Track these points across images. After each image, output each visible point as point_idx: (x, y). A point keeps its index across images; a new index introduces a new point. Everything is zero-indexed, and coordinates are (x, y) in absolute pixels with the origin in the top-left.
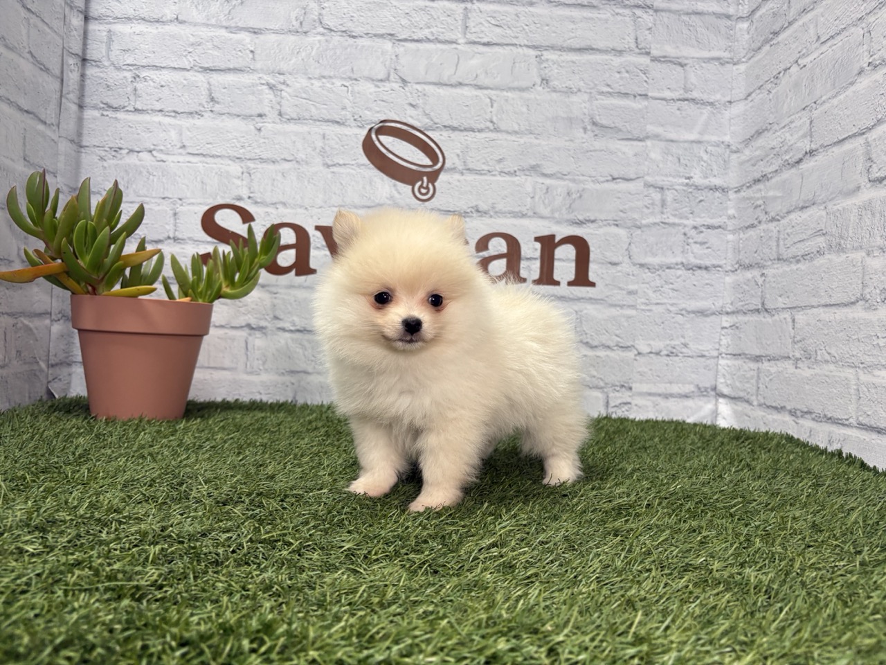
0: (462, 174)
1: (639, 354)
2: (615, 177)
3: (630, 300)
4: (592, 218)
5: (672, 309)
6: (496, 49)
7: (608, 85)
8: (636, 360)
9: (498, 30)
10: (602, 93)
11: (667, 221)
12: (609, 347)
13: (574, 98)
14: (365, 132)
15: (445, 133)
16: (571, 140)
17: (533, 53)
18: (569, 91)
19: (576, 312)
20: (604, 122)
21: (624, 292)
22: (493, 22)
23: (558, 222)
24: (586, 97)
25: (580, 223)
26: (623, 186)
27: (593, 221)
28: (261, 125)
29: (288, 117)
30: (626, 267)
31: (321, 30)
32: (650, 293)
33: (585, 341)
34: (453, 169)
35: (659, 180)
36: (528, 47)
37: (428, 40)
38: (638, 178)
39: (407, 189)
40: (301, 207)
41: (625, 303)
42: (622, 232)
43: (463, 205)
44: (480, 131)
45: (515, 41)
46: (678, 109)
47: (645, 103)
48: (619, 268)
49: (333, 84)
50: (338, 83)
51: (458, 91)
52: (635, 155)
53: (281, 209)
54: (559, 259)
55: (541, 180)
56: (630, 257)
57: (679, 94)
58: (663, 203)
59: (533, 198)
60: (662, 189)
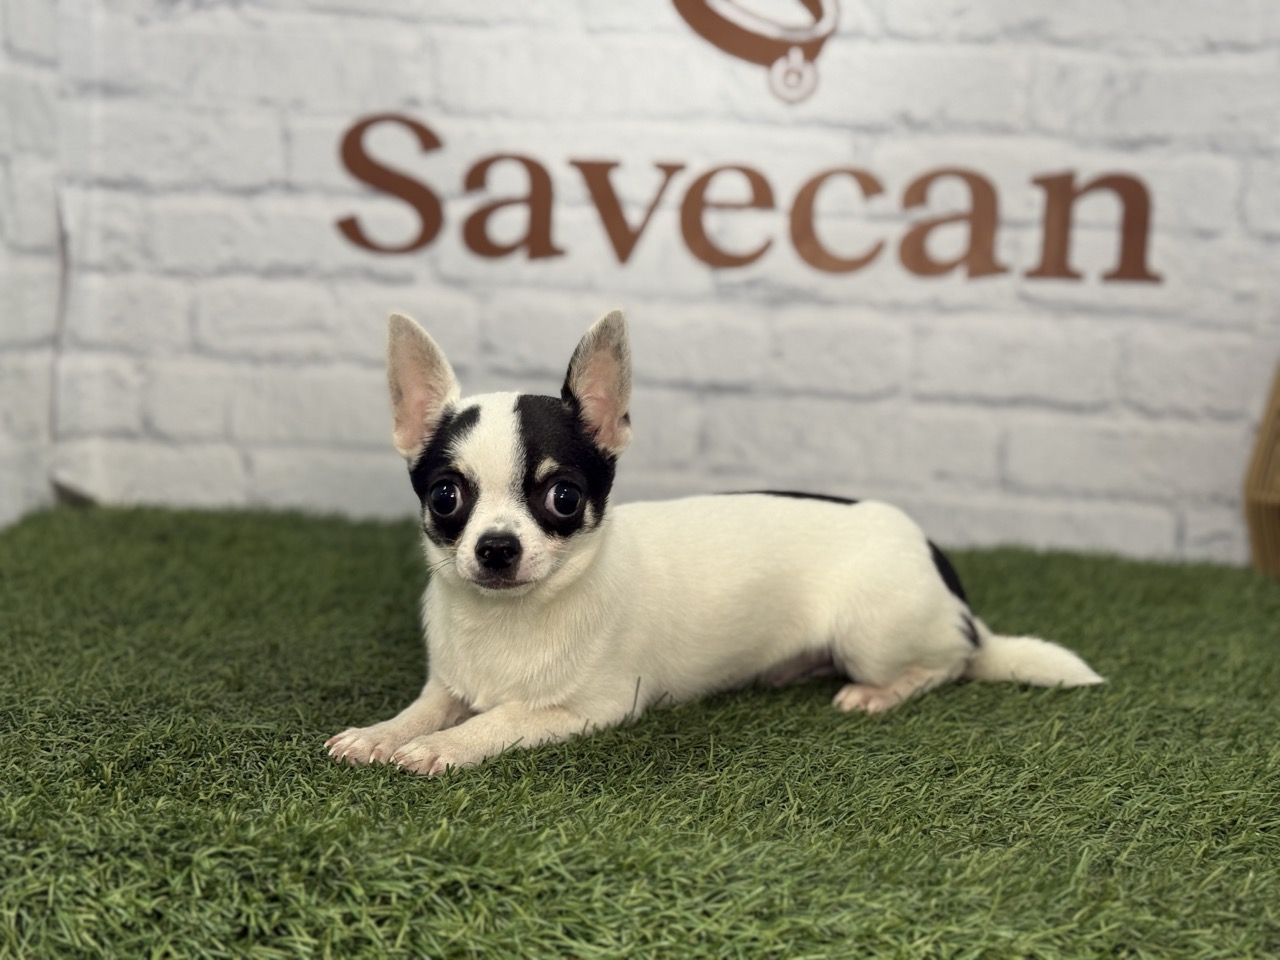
0: (874, 40)
3: (1239, 313)
4: (1159, 134)
12: (1186, 415)
19: (1119, 339)
21: (1226, 296)
23: (1085, 143)
25: (1133, 145)
26: (1231, 62)
27: (1160, 141)
30: (1233, 240)
33: (1135, 399)
34: (857, 34)
39: (754, 76)
40: (538, 118)
41: (1226, 319)
42: (1227, 166)
43: (875, 108)
48: (1215, 243)
53: (499, 125)
54: (1085, 226)
55: (1047, 52)
56: (1243, 218)
59: (1029, 92)
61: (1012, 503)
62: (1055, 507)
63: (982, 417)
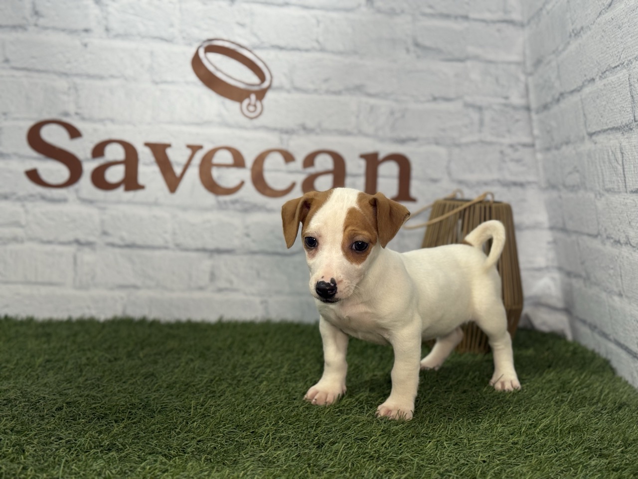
0: (288, 91)
4: (414, 137)
7: (431, 7)
10: (424, 15)
13: (398, 20)
14: (192, 51)
15: (273, 53)
16: (394, 61)
18: (392, 13)
20: (427, 43)
23: (382, 140)
24: (409, 18)
25: (402, 141)
26: (443, 106)
27: (415, 140)
28: (87, 40)
30: (446, 183)
34: (280, 88)
35: (479, 100)
38: (458, 98)
39: (233, 106)
40: (129, 123)
42: (442, 151)
43: (289, 123)
44: (307, 50)
46: (499, 30)
47: (466, 24)
51: (285, 11)
52: (456, 76)
53: (110, 127)
54: (384, 177)
55: (364, 99)
56: (449, 174)
57: (500, 15)
58: (482, 123)
59: (357, 117)
60: (480, 109)
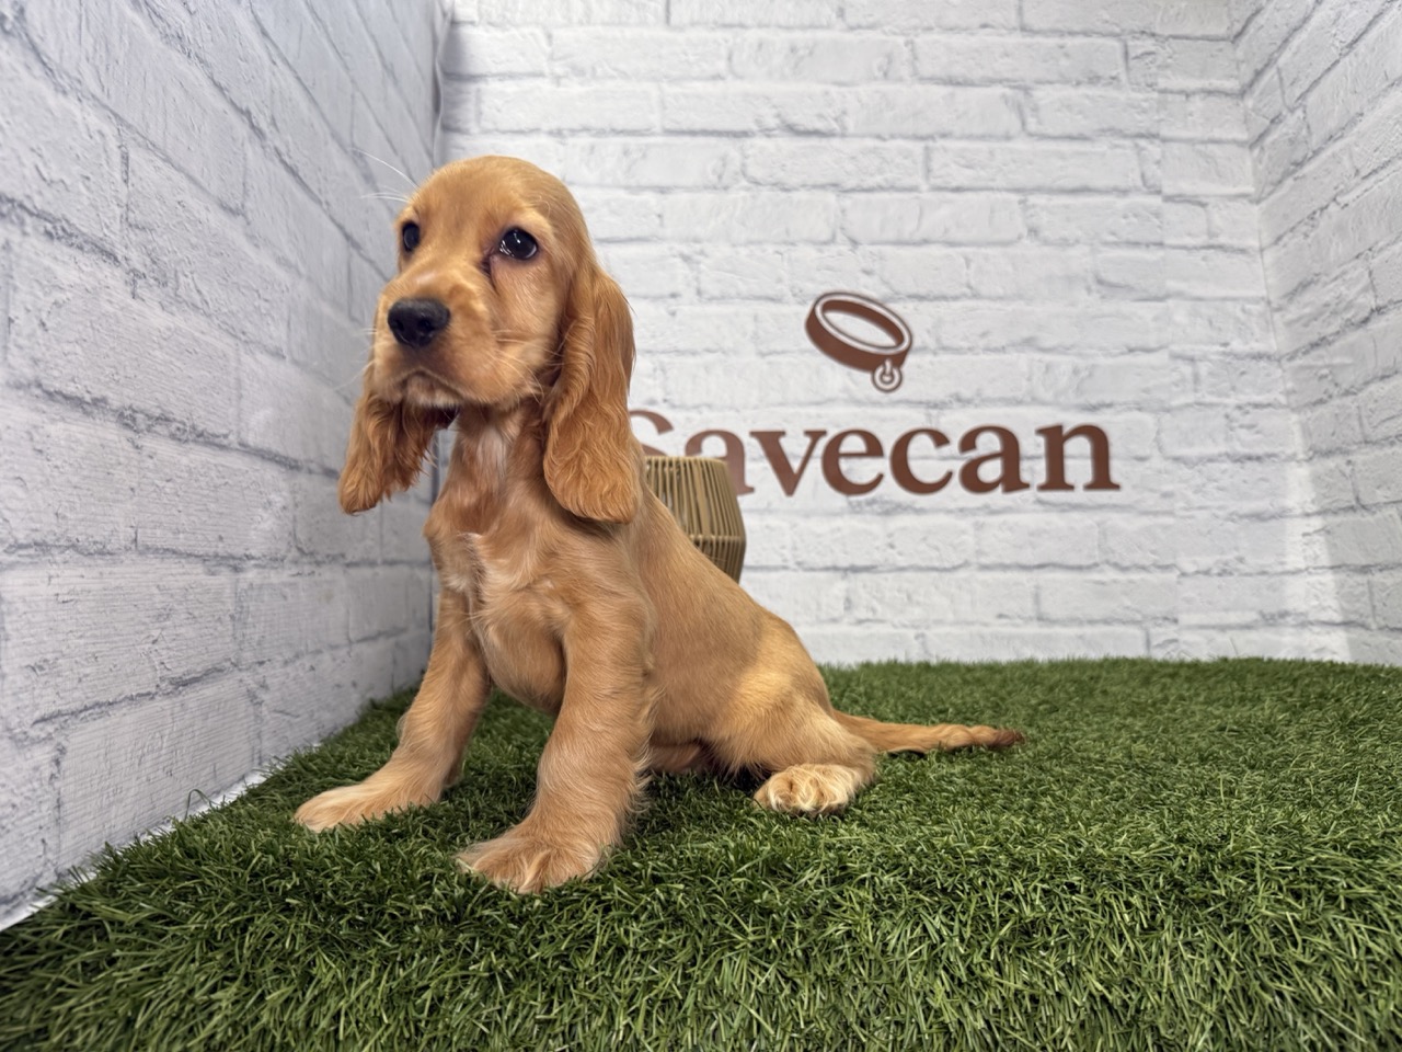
0: (935, 353)
1: (1184, 574)
2: (1133, 345)
3: (1165, 505)
4: (1108, 401)
5: (1220, 513)
6: (969, 196)
7: (1113, 234)
8: (1179, 583)
9: (968, 172)
10: (1106, 244)
11: (1202, 400)
12: (1143, 568)
13: (1073, 252)
14: (806, 310)
15: (911, 305)
16: (1073, 304)
17: (1015, 197)
18: (1065, 243)
19: (1099, 525)
20: (1112, 278)
21: (1157, 495)
22: (963, 162)
23: (1066, 408)
24: (1087, 249)
25: (1093, 408)
26: (1143, 359)
27: (1109, 406)
28: (673, 308)
29: (706, 296)
30: (1157, 462)
31: (744, 183)
32: (1189, 493)
33: (1113, 560)
34: (924, 349)
35: (1188, 349)
36: (1009, 190)
37: (881, 188)
38: (1161, 348)
39: (864, 377)
40: (731, 408)
41: (1158, 509)
42: (1148, 419)
43: (938, 393)
44: (956, 298)
45: (991, 184)
46: (1203, 260)
47: (1161, 254)
48: (1147, 464)
49: (764, 251)
50: (770, 249)
51: (925, 250)
52: (1156, 319)
53: (706, 413)
55: (1038, 356)
56: (1160, 449)
57: (1202, 240)
58: (1196, 378)
59: (1029, 379)
60: (1192, 360)
61: (1046, 631)
62: (1073, 631)
63: (1023, 576)
